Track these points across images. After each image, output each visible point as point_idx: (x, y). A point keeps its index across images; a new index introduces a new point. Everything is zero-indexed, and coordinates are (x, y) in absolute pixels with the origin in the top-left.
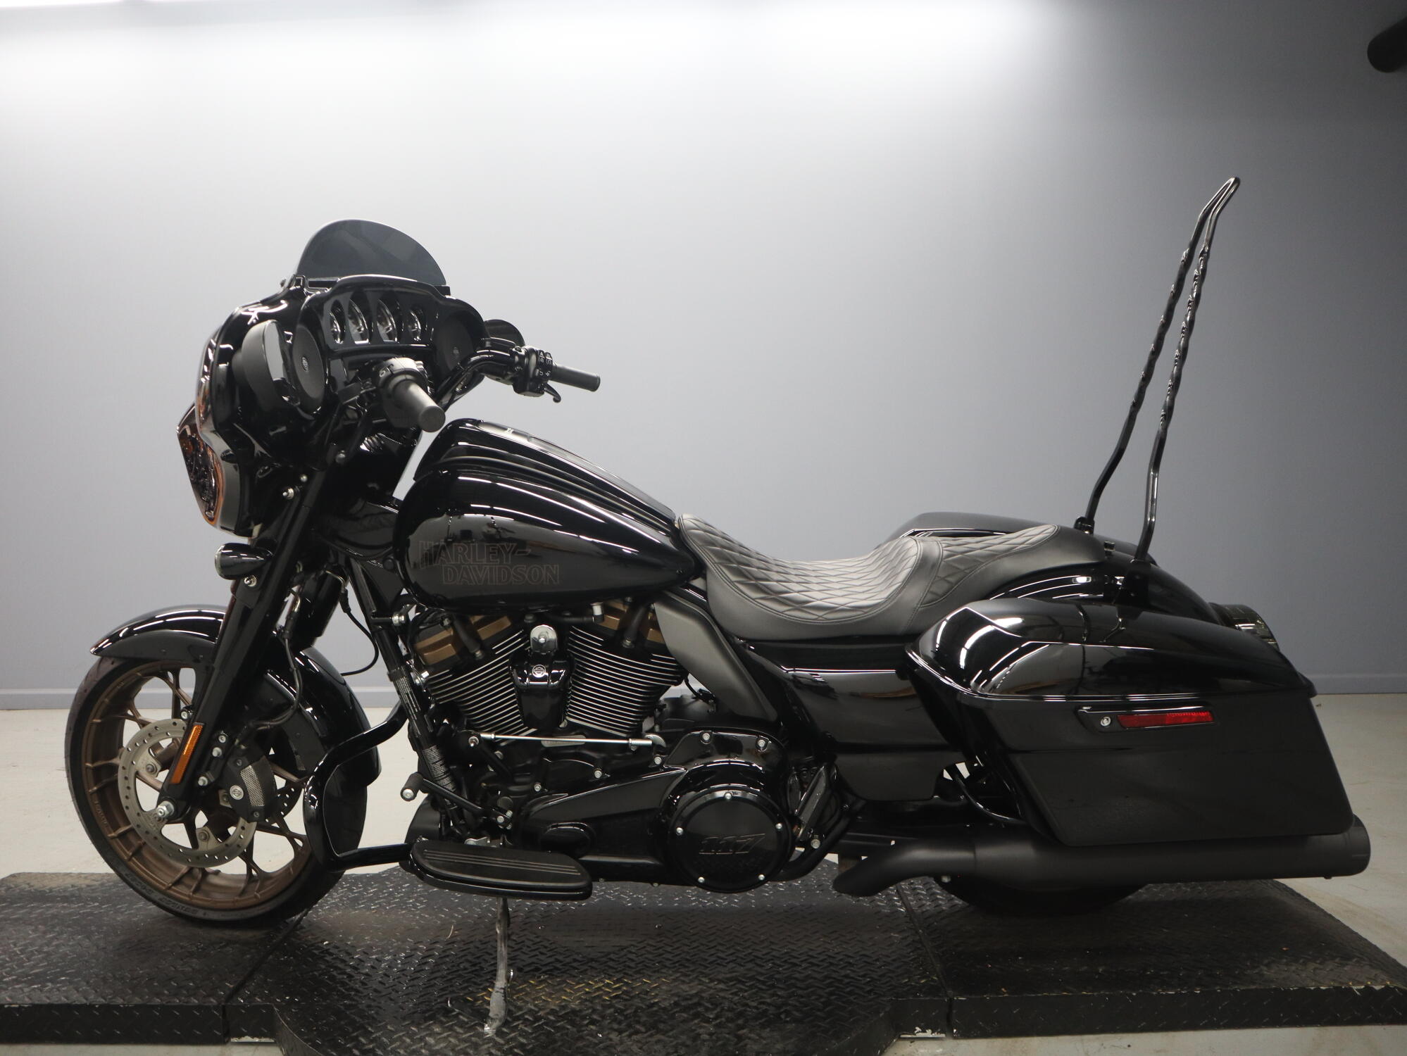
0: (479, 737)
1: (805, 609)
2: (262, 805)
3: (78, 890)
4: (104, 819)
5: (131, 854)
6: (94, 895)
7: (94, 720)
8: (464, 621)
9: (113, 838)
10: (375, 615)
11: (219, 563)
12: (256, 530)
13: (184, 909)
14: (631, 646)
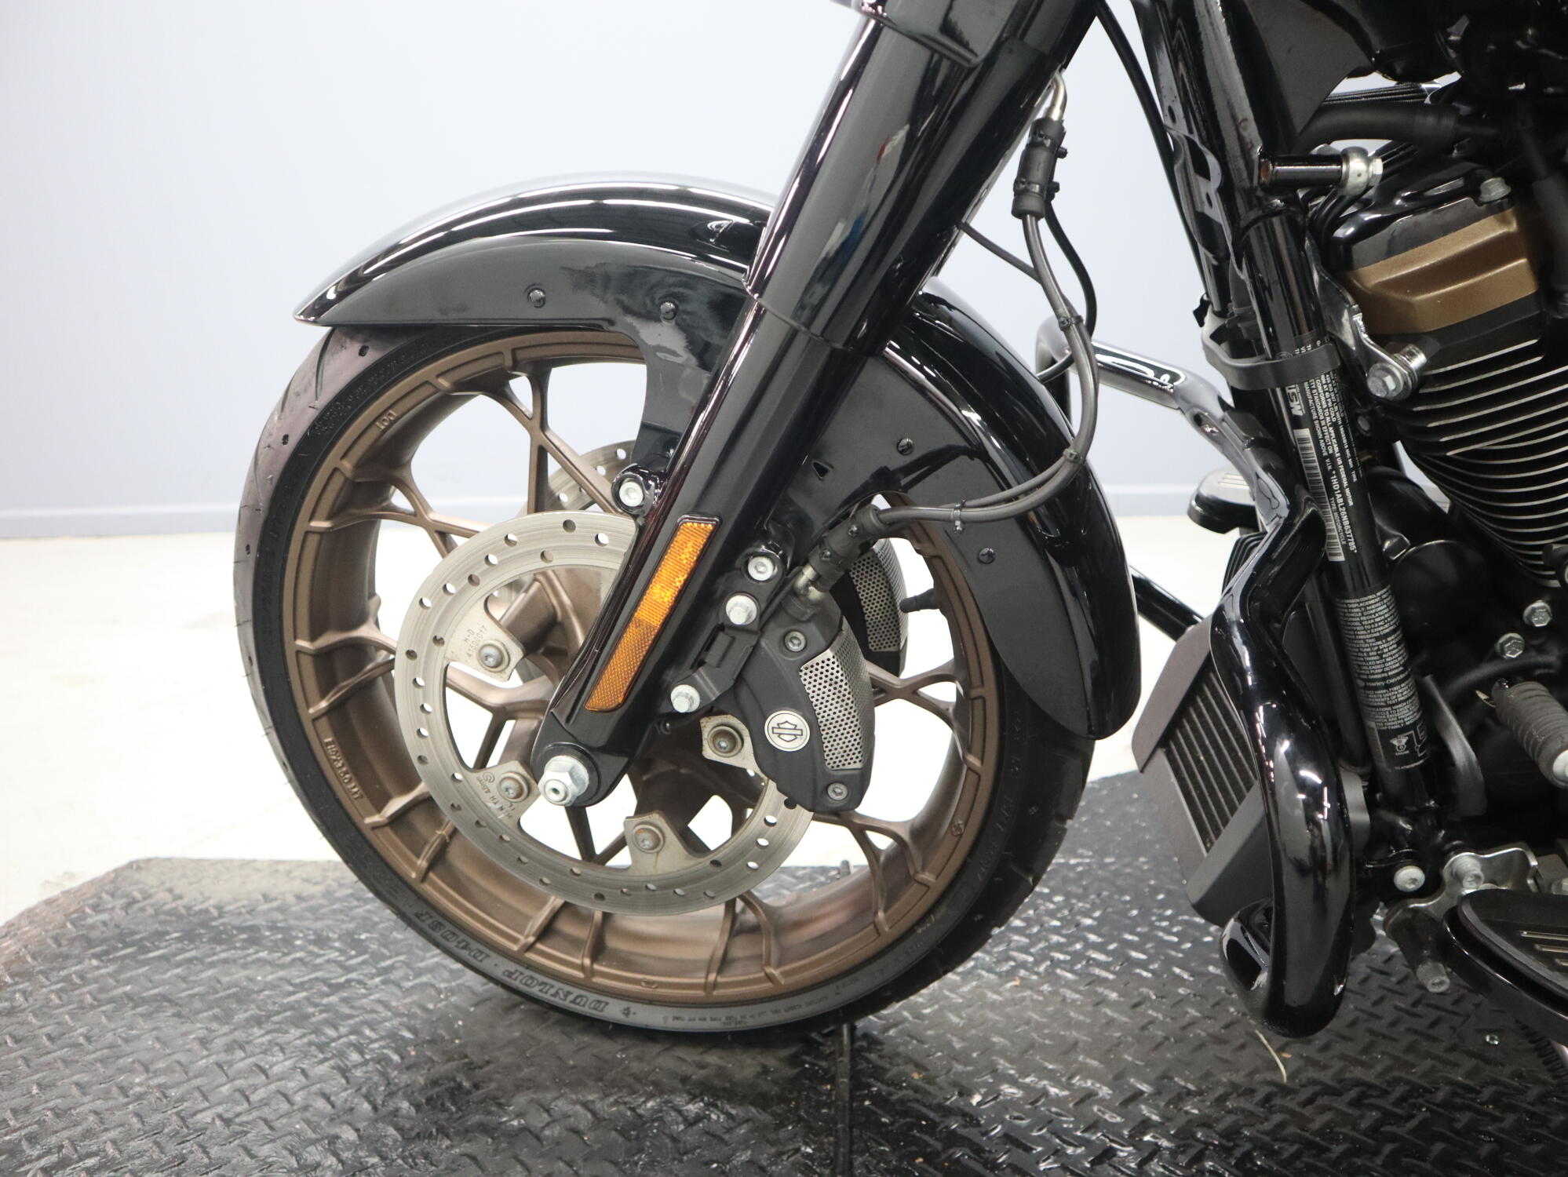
2: (859, 766)
3: (279, 909)
4: (350, 781)
5: (422, 863)
6: (319, 925)
7: (314, 524)
9: (376, 827)
13: (571, 998)
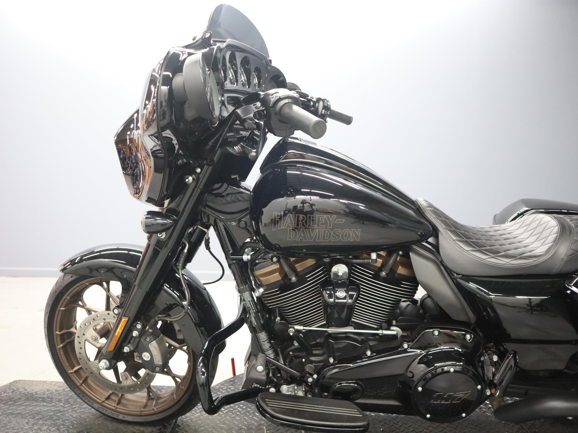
0: (294, 328)
1: (498, 258)
2: (161, 364)
3: (51, 393)
4: (66, 363)
5: (81, 382)
6: (60, 397)
7: (61, 309)
8: (287, 260)
9: (71, 373)
10: (232, 254)
11: (144, 224)
12: (167, 202)
13: (112, 414)
14: (385, 276)
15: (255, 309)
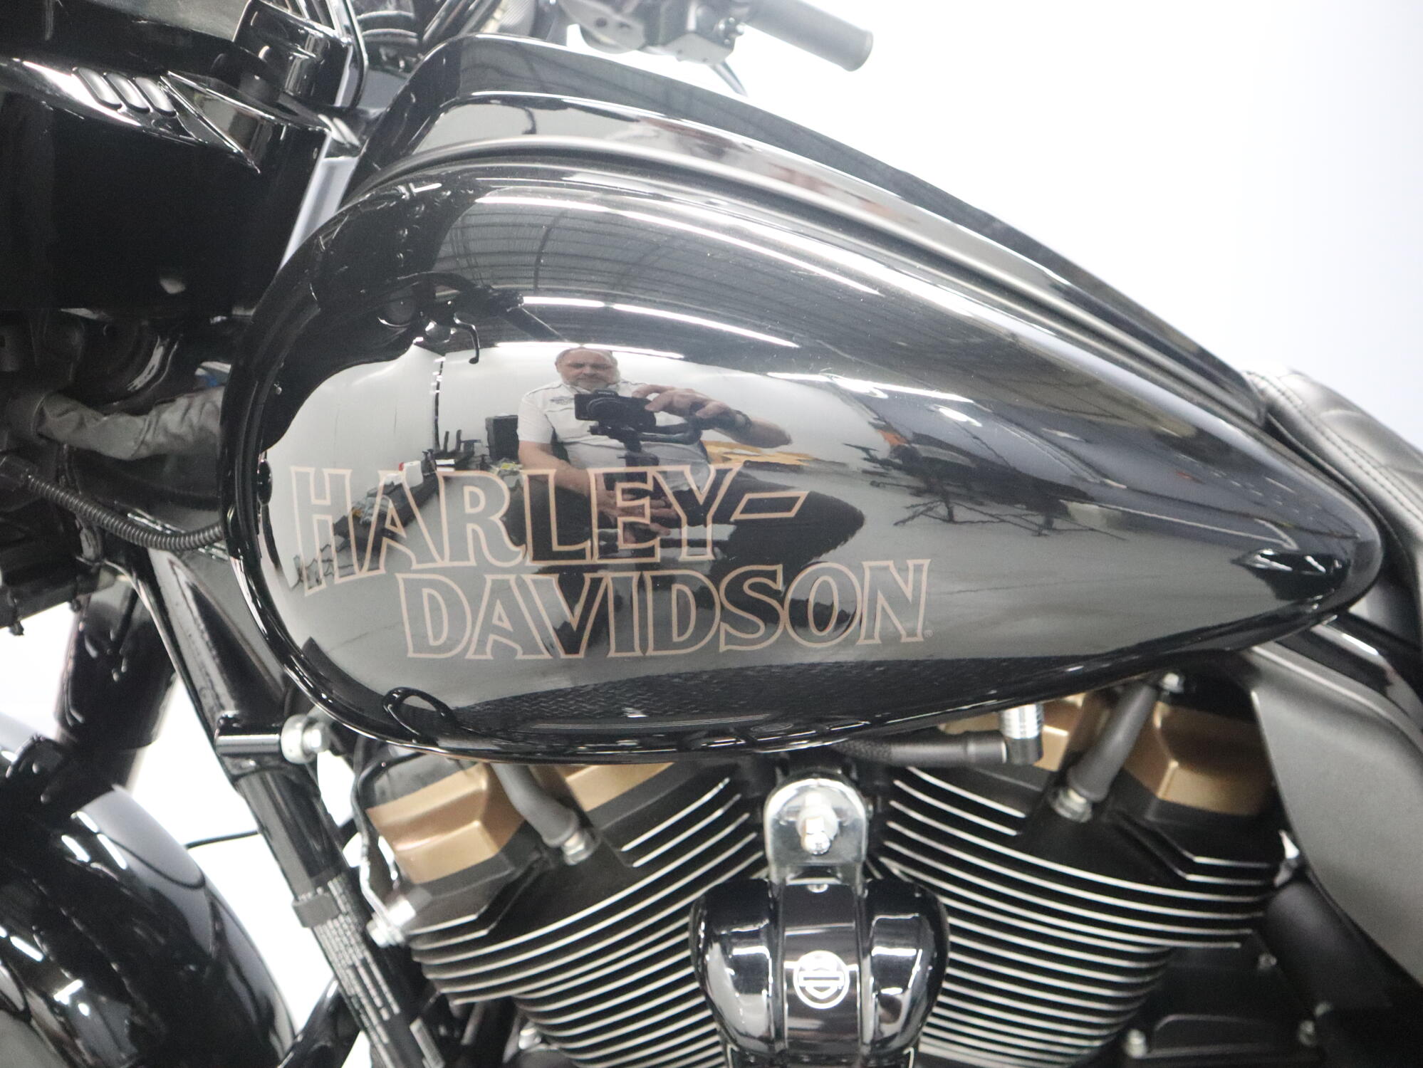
14: (1083, 814)
15: (386, 1004)
